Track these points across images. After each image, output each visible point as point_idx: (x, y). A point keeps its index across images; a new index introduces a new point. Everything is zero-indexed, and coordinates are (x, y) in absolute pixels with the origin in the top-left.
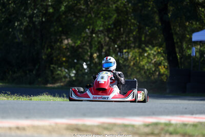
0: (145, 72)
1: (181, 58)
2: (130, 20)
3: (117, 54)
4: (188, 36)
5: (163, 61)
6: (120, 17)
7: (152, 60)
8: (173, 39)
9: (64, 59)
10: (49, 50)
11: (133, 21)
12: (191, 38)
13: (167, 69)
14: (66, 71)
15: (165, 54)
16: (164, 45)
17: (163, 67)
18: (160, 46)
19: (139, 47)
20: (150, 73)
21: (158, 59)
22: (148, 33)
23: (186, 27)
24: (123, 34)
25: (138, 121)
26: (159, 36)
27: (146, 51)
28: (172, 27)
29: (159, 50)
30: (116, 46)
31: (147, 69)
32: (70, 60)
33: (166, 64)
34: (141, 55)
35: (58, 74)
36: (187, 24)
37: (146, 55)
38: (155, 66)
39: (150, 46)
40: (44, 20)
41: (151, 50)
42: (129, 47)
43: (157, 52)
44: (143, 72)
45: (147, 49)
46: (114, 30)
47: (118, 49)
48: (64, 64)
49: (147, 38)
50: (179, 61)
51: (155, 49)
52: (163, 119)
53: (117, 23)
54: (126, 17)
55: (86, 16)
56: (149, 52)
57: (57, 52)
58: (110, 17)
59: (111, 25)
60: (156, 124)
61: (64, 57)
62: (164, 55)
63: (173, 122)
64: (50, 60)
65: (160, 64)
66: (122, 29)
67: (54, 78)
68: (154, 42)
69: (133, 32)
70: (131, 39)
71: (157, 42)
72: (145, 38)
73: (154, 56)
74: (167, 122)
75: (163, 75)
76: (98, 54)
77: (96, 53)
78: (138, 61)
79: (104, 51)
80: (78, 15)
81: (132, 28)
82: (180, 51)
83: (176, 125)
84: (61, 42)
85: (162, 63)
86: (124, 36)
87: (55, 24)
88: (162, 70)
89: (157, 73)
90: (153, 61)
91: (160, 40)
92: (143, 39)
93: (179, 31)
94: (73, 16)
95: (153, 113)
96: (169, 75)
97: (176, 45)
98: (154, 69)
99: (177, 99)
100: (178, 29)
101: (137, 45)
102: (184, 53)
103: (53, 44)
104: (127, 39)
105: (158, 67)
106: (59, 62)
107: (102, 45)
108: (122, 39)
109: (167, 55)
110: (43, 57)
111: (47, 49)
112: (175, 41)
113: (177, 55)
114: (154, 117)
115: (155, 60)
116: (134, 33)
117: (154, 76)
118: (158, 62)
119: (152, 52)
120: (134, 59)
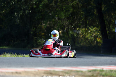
0: (89, 42)
1: (109, 33)
2: (80, 12)
3: (73, 31)
4: (113, 21)
5: (99, 35)
6: (75, 10)
7: (93, 35)
9: (43, 34)
10: (35, 29)
11: (82, 12)
12: (115, 22)
13: (101, 39)
14: (44, 40)
15: (100, 31)
16: (100, 27)
17: (99, 38)
18: (97, 27)
19: (86, 27)
20: (91, 42)
21: (96, 34)
22: (90, 19)
23: (112, 16)
24: (76, 20)
26: (97, 21)
28: (104, 16)
29: (97, 29)
30: (72, 27)
31: (90, 40)
32: (46, 34)
33: (101, 37)
34: (87, 31)
35: (40, 42)
36: (113, 14)
37: (89, 31)
38: (94, 38)
39: (92, 27)
40: (30, 12)
41: (92, 29)
42: (79, 27)
44: (87, 41)
45: (90, 28)
46: (72, 18)
47: (73, 28)
48: (43, 37)
49: (90, 22)
50: (108, 35)
51: (95, 28)
52: (99, 68)
53: (73, 14)
54: (78, 10)
55: (56, 9)
56: (91, 30)
57: (39, 30)
58: (69, 10)
59: (69, 15)
61: (43, 33)
62: (99, 32)
63: (105, 69)
64: (35, 35)
65: (97, 37)
66: (76, 17)
67: (37, 44)
68: (94, 24)
70: (81, 22)
71: (95, 24)
72: (89, 22)
73: (94, 32)
74: (101, 69)
75: (99, 43)
76: (62, 31)
77: (61, 31)
78: (85, 35)
79: (65, 29)
80: (51, 9)
81: (82, 16)
82: (108, 29)
83: (106, 71)
84: (41, 24)
85: (99, 36)
86: (77, 21)
87: (37, 14)
88: (98, 40)
89: (96, 42)
91: (97, 23)
92: (88, 23)
93: (108, 18)
94: (48, 10)
95: (93, 64)
96: (102, 43)
97: (106, 26)
98: (94, 40)
99: (107, 57)
100: (108, 17)
101: (84, 26)
103: (37, 25)
104: (79, 23)
105: (96, 39)
106: (40, 36)
107: (64, 26)
108: (75, 23)
109: (101, 32)
110: (31, 33)
111: (33, 28)
112: (106, 24)
113: (107, 31)
114: (94, 66)
115: (94, 34)
116: (83, 19)
117: (94, 43)
118: (96, 36)
119: (93, 30)
120: (83, 34)
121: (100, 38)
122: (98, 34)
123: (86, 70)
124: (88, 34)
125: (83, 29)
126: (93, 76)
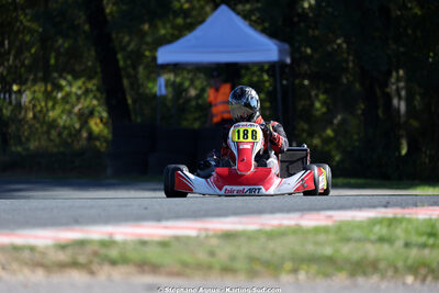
0: (60, 134)
1: (135, 101)
2: (22, 22)
4: (147, 53)
5: (98, 108)
7: (73, 107)
8: (117, 61)
12: (155, 59)
13: (105, 124)
15: (102, 93)
16: (100, 75)
17: (98, 121)
18: (90, 78)
19: (45, 80)
20: (70, 135)
21: (87, 103)
22: (62, 50)
23: (143, 35)
24: (8, 53)
25: (43, 238)
27: (60, 88)
28: (114, 36)
29: (90, 86)
31: (64, 127)
33: (105, 115)
34: (50, 96)
36: (146, 27)
37: (60, 95)
38: (80, 119)
39: (69, 77)
41: (70, 84)
43: (83, 89)
44: (54, 133)
45: (63, 83)
49: (62, 60)
50: (131, 107)
51: (79, 83)
52: (97, 233)
56: (67, 89)
60: (82, 243)
62: (98, 95)
63: (118, 238)
65: (91, 113)
66: (6, 42)
68: (77, 68)
69: (31, 47)
70: (27, 62)
71: (83, 67)
72: (57, 59)
73: (78, 98)
74: (106, 237)
75: (98, 138)
78: (44, 109)
81: (28, 38)
82: (132, 84)
83: (125, 243)
85: (96, 114)
86: (11, 57)
88: (96, 126)
89: (85, 135)
90: (76, 110)
91: (90, 63)
92: (52, 61)
93: (129, 43)
95: (76, 221)
96: (110, 137)
97: (123, 73)
98: (77, 126)
99: (128, 189)
100: (127, 38)
101: (40, 75)
102: (141, 91)
105: (86, 122)
108: (6, 64)
109: (104, 96)
112: (121, 63)
114: (77, 227)
115: (80, 106)
116: (33, 51)
117: (78, 141)
118: (86, 111)
119: (74, 89)
120: (34, 106)
121: (101, 121)
122: (94, 106)
123: (49, 242)
124: (57, 107)
125: (36, 88)
126: (74, 264)
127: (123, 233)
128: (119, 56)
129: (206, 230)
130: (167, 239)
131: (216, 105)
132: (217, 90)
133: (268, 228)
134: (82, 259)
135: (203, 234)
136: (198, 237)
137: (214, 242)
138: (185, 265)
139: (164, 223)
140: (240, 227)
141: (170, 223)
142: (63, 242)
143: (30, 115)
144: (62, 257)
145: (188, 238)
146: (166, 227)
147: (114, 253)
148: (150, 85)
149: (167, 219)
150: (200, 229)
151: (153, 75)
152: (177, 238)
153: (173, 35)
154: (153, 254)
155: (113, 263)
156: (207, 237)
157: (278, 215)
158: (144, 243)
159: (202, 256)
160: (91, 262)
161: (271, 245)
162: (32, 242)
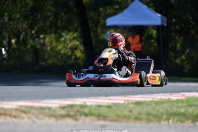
0: (62, 57)
1: (96, 43)
2: (46, 7)
3: (35, 40)
4: (102, 21)
5: (80, 46)
6: (37, 4)
7: (68, 45)
8: (88, 24)
11: (49, 7)
12: (105, 23)
13: (83, 53)
16: (80, 29)
18: (75, 31)
19: (56, 32)
20: (67, 57)
21: (74, 43)
23: (99, 13)
24: (39, 20)
25: (54, 104)
26: (74, 21)
27: (62, 36)
28: (87, 13)
29: (75, 35)
30: (33, 32)
31: (64, 54)
33: (82, 48)
36: (101, 9)
37: (62, 39)
38: (71, 50)
39: (66, 31)
41: (67, 34)
43: (72, 36)
44: (59, 56)
45: (63, 34)
46: (31, 17)
47: (35, 35)
49: (63, 23)
51: (71, 33)
52: (79, 101)
53: (34, 10)
54: (42, 4)
55: (4, 3)
56: (66, 37)
59: (27, 12)
60: (72, 106)
62: (79, 39)
63: (88, 104)
65: (76, 48)
66: (39, 16)
68: (70, 27)
70: (48, 24)
72: (61, 23)
73: (70, 41)
74: (83, 103)
75: (79, 58)
76: (16, 39)
78: (55, 46)
79: (22, 37)
81: (48, 14)
82: (95, 35)
83: (91, 106)
85: (78, 48)
86: (41, 22)
88: (79, 54)
89: (73, 57)
92: (59, 24)
93: (93, 16)
95: (69, 96)
96: (84, 58)
97: (91, 30)
98: (70, 54)
100: (93, 14)
101: (53, 30)
102: (99, 37)
104: (44, 25)
107: (19, 31)
108: (38, 25)
109: (82, 40)
112: (90, 25)
114: (70, 99)
115: (71, 44)
116: (51, 19)
117: (70, 60)
119: (68, 37)
121: (80, 51)
122: (78, 45)
123: (57, 106)
126: (68, 116)
127: (91, 101)
128: (90, 22)
129: (128, 100)
130: (110, 105)
131: (133, 44)
132: (133, 38)
133: (156, 100)
134: (72, 113)
135: (126, 102)
136: (124, 103)
137: (131, 106)
138: (118, 116)
139: (109, 98)
140: (143, 99)
141: (111, 98)
142: (63, 106)
143: (49, 48)
144: (63, 112)
145: (120, 104)
146: (110, 99)
147: (86, 111)
148: (103, 35)
149: (111, 96)
150: (125, 100)
151: (104, 31)
152: (115, 104)
153: (113, 13)
154: (104, 111)
155: (86, 115)
156: (128, 104)
157: (161, 94)
158: (100, 106)
159: (126, 113)
160: (76, 115)
161: (157, 108)
162: (49, 105)
